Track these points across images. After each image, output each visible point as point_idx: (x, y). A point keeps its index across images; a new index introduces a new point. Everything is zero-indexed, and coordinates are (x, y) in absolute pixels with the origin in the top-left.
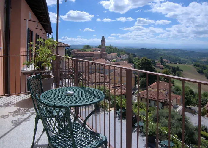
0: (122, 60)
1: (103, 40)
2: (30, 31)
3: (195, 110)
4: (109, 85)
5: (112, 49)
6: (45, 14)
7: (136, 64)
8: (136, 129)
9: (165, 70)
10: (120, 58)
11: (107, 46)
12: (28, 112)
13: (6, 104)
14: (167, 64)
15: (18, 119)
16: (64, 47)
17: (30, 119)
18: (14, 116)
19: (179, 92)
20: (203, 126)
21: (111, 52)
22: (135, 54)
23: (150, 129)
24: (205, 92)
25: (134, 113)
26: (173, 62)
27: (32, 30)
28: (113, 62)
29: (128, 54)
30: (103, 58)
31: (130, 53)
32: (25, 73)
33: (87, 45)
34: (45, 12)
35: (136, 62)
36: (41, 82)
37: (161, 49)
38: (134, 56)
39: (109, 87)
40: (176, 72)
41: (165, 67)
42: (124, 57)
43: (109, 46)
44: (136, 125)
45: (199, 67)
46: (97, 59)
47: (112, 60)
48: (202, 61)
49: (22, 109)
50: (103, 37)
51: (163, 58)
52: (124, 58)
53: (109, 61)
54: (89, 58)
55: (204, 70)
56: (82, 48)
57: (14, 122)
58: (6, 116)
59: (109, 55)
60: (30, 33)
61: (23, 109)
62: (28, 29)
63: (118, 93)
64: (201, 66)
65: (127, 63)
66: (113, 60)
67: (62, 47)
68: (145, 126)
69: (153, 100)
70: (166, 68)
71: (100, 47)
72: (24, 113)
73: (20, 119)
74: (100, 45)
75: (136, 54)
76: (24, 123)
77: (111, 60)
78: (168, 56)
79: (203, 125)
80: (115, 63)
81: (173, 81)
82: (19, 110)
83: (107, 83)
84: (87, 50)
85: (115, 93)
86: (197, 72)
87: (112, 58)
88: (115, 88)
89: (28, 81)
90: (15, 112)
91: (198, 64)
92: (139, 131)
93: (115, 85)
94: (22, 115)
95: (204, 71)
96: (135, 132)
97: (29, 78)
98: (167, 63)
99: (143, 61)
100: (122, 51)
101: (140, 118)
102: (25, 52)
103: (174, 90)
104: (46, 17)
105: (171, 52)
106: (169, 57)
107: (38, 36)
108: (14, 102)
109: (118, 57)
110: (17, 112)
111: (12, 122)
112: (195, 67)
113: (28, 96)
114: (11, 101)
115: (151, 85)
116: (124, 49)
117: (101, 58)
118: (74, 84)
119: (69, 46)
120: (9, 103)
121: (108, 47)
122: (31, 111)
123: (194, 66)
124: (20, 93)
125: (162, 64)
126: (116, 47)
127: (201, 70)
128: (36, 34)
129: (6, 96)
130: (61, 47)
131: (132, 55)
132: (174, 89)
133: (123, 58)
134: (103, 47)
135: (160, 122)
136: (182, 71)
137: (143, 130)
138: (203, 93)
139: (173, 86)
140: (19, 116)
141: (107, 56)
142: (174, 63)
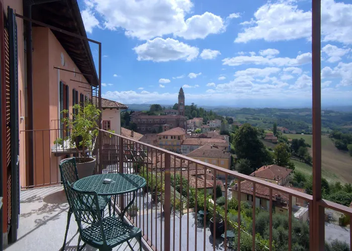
0: (211, 129)
1: (181, 95)
2: (64, 85)
3: (330, 216)
4: (188, 172)
5: (196, 110)
6: (87, 55)
7: (233, 136)
8: (222, 243)
9: (279, 145)
10: (208, 127)
11: (187, 106)
12: (57, 209)
13: (29, 198)
14: (284, 135)
15: (44, 218)
16: (118, 108)
17: (59, 217)
18: (38, 214)
19: (302, 183)
20: (341, 243)
21: (194, 116)
22: (231, 119)
23: (243, 243)
24: (348, 184)
25: (221, 217)
26: (294, 132)
27: (67, 84)
28: (197, 133)
29: (221, 118)
30: (181, 127)
31: (225, 117)
32: (57, 154)
33: (155, 104)
34: (86, 52)
35: (233, 132)
36: (75, 168)
37: (275, 109)
38: (231, 121)
39: (189, 175)
40: (298, 149)
41: (280, 139)
42: (215, 124)
43: (191, 105)
44: (223, 236)
45: (340, 139)
46: (171, 128)
47: (195, 129)
48: (346, 129)
49: (50, 205)
50: (181, 90)
51: (278, 125)
52: (215, 126)
53: (191, 131)
54: (159, 126)
55: (349, 143)
56: (149, 109)
57: (38, 221)
58: (27, 214)
59: (190, 120)
60: (64, 88)
61: (52, 205)
62: (61, 82)
63: (201, 184)
64: (343, 138)
65: (218, 134)
66: (197, 129)
67: (116, 109)
68: (236, 238)
69: (258, 197)
70: (281, 141)
71: (176, 107)
72: (52, 210)
73: (45, 217)
74: (176, 104)
75: (233, 118)
76: (51, 222)
77: (193, 130)
78: (286, 121)
79: (343, 243)
80: (199, 135)
81: (292, 164)
82: (45, 206)
83: (184, 169)
84: (155, 112)
85: (196, 185)
86: (336, 148)
87: (196, 127)
88: (197, 176)
89: (60, 166)
90: (40, 210)
91: (338, 133)
92: (228, 245)
93: (196, 172)
94: (49, 213)
95: (349, 146)
96: (221, 248)
97: (62, 162)
98: (284, 132)
99: (244, 131)
100: (211, 113)
101: (229, 224)
102: (56, 121)
103: (294, 180)
104: (88, 61)
105: (292, 113)
106: (288, 123)
107: (77, 92)
108: (41, 197)
109: (205, 124)
110: (43, 209)
111: (36, 221)
112: (333, 139)
113: (61, 188)
114: (36, 195)
115: (256, 172)
116: (215, 111)
117: (178, 126)
118: (132, 171)
119: (126, 108)
120: (33, 198)
121: (189, 106)
122: (61, 208)
123: (330, 137)
124: (50, 184)
125: (276, 134)
126: (202, 108)
127: (343, 144)
128: (73, 90)
129: (29, 188)
130: (113, 109)
131: (227, 120)
132: (293, 178)
133: (212, 126)
134: (181, 108)
135: (265, 233)
136: (308, 148)
137: (233, 244)
138: (345, 186)
139: (292, 172)
140: (45, 214)
141: (188, 123)
142: (297, 133)
